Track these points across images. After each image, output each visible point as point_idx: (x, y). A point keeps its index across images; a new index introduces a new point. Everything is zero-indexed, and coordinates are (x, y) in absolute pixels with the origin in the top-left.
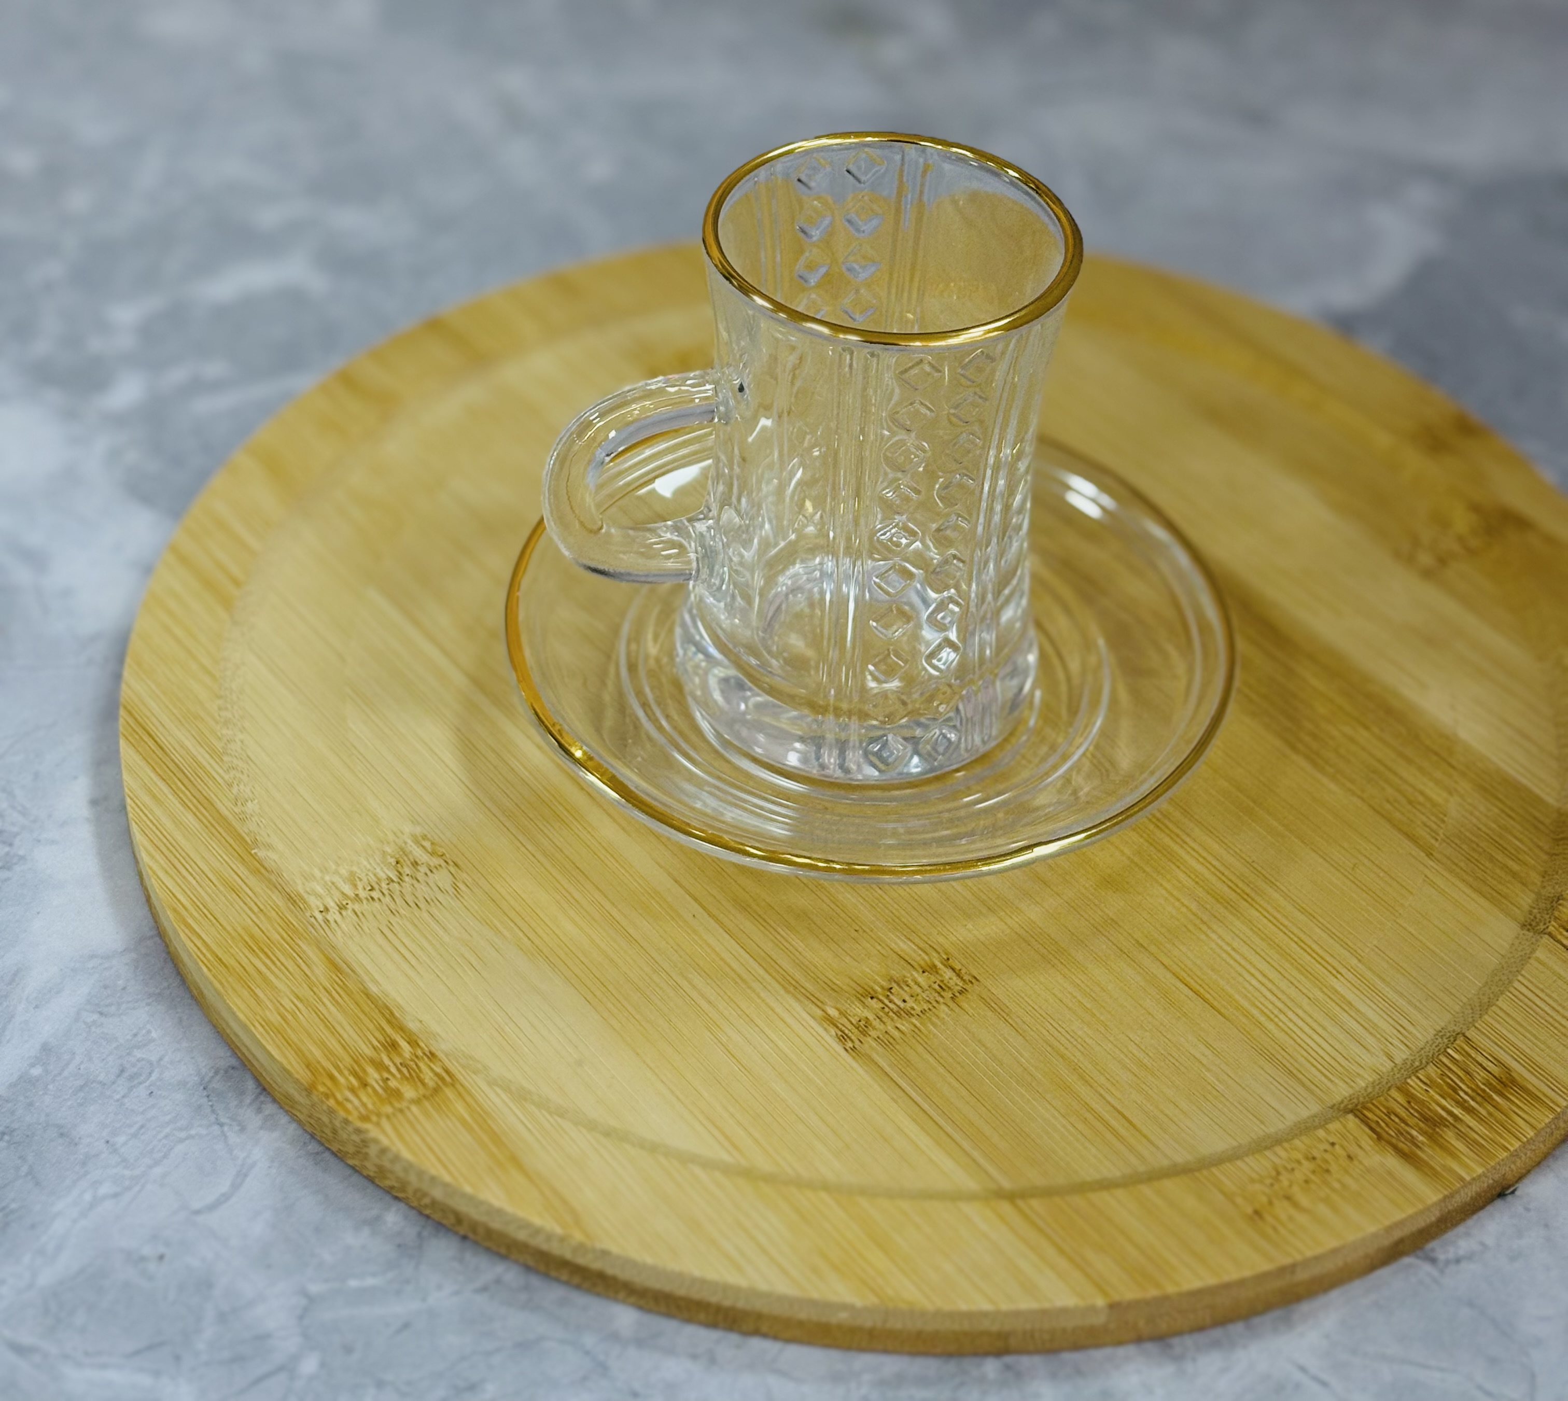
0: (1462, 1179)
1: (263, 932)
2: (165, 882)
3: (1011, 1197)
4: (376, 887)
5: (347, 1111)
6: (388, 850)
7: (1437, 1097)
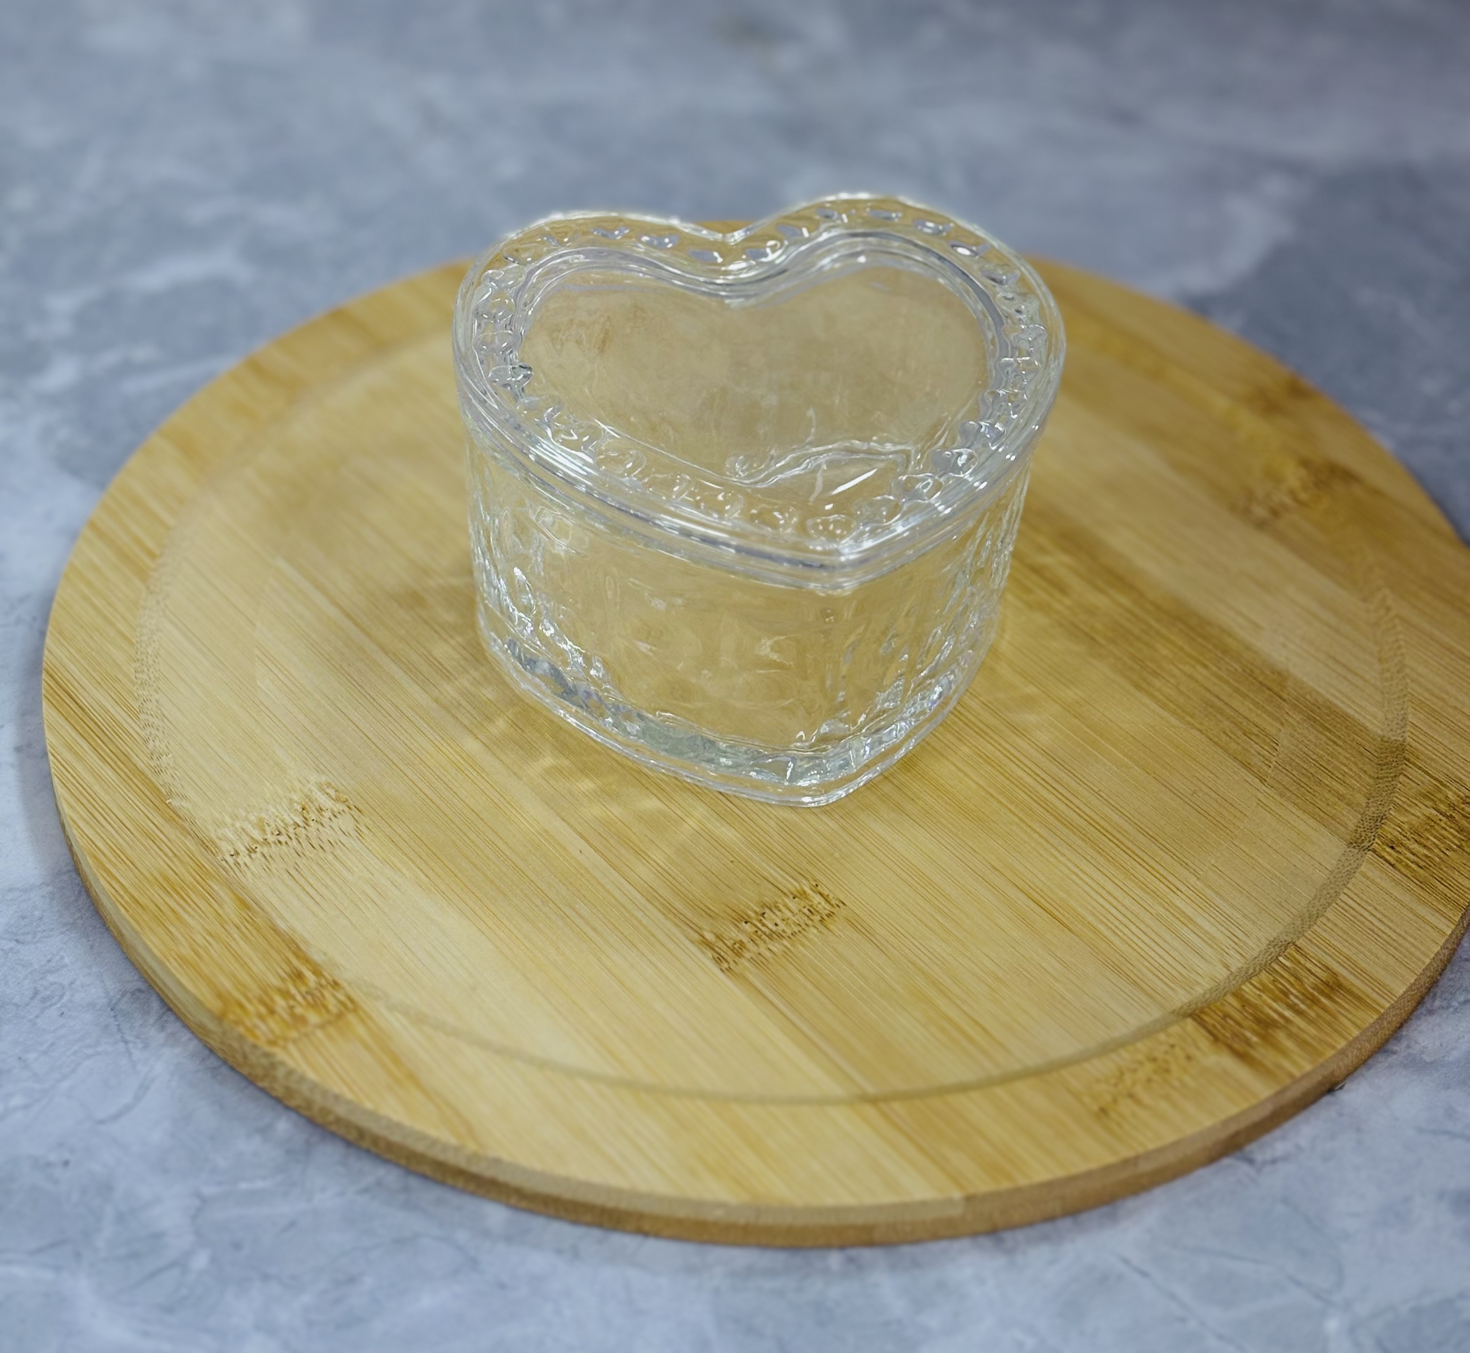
0: (1291, 1076)
1: (176, 874)
2: (86, 831)
3: (874, 1100)
4: (283, 831)
5: (255, 1036)
6: (295, 798)
7: (1269, 1001)
